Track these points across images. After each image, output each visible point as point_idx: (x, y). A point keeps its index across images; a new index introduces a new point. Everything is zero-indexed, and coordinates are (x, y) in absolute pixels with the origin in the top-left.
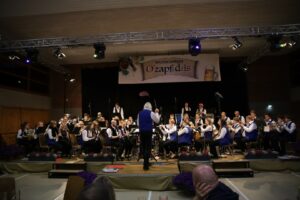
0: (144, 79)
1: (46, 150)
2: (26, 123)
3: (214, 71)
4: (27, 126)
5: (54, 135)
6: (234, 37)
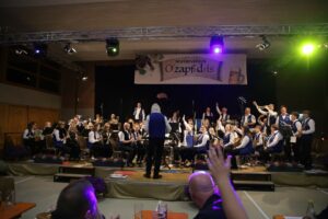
0: (162, 80)
1: (52, 153)
2: (33, 123)
3: (239, 74)
4: (34, 126)
5: (61, 137)
6: (261, 36)
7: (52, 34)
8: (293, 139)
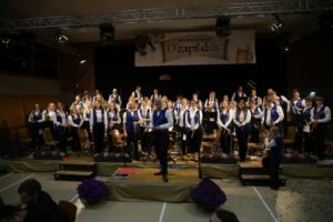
6: (274, 15)
7: (40, 20)
8: (307, 129)
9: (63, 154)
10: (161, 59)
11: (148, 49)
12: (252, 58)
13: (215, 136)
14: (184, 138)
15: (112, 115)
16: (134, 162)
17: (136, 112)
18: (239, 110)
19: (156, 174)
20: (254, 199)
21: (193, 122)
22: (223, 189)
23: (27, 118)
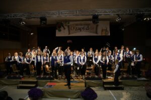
6: (117, 15)
7: (13, 15)
8: (133, 64)
9: (21, 76)
10: (68, 33)
11: (62, 28)
12: (108, 33)
13: (92, 67)
14: (78, 68)
15: (45, 58)
16: (55, 80)
17: (56, 57)
18: (103, 56)
19: (65, 85)
20: (110, 96)
21: (82, 61)
22: (96, 92)
23: (5, 59)
